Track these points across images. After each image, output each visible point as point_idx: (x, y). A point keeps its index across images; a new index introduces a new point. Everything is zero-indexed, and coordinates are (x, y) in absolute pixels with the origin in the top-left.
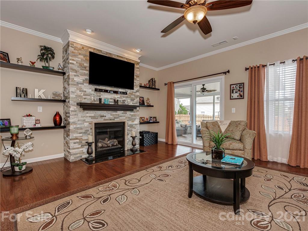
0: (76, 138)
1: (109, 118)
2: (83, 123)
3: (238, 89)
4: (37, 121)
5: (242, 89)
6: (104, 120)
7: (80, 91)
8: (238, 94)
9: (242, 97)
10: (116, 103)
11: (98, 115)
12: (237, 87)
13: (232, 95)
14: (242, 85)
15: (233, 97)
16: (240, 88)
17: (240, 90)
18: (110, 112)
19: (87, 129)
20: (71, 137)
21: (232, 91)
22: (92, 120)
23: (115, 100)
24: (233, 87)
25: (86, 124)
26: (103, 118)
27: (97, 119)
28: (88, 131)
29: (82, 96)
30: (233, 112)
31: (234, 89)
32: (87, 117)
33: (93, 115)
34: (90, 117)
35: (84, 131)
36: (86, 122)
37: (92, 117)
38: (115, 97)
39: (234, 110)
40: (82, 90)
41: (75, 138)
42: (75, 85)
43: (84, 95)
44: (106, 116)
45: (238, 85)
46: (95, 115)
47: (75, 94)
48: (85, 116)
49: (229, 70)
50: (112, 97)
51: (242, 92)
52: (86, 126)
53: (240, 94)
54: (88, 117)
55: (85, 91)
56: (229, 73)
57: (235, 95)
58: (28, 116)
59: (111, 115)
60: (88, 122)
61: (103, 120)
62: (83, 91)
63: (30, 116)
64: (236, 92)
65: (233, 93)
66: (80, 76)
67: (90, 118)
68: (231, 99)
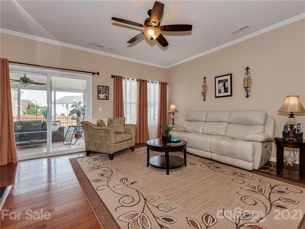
3: (104, 91)
5: (108, 91)
8: (104, 95)
9: (107, 98)
12: (103, 89)
13: (99, 95)
14: (107, 88)
15: (100, 97)
16: (106, 90)
17: (106, 92)
21: (99, 92)
24: (100, 89)
30: (100, 111)
31: (101, 91)
39: (100, 109)
45: (105, 87)
49: (99, 72)
51: (107, 94)
53: (105, 95)
56: (99, 75)
57: (102, 96)
64: (103, 94)
65: (100, 93)
68: (98, 99)
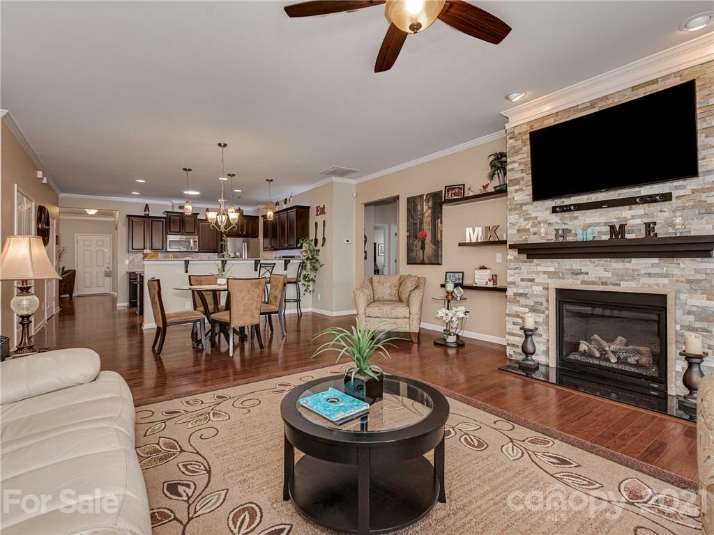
0: (518, 314)
1: (600, 278)
2: (531, 286)
4: (494, 278)
6: (583, 282)
7: (525, 220)
10: (617, 237)
11: (566, 270)
18: (602, 261)
19: (539, 300)
20: (509, 311)
22: (549, 281)
23: (612, 227)
25: (537, 289)
26: (580, 277)
27: (564, 279)
28: (542, 304)
29: (529, 229)
32: (538, 273)
33: (552, 269)
34: (545, 273)
35: (533, 304)
36: (537, 285)
37: (550, 275)
38: (624, 215)
40: (528, 216)
41: (514, 313)
42: (515, 209)
43: (532, 226)
44: (587, 273)
46: (557, 270)
47: (516, 227)
48: (534, 272)
50: (611, 218)
52: (535, 293)
54: (541, 274)
55: (536, 218)
58: (480, 269)
59: (606, 270)
60: (541, 284)
61: (579, 282)
62: (530, 218)
63: (483, 268)
66: (524, 188)
67: (546, 276)
